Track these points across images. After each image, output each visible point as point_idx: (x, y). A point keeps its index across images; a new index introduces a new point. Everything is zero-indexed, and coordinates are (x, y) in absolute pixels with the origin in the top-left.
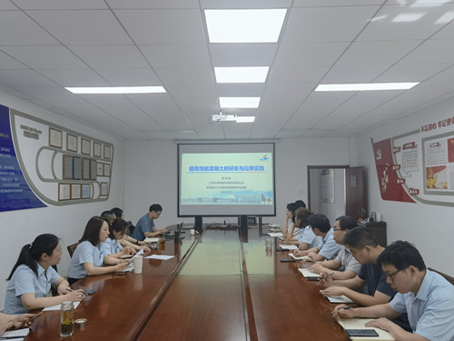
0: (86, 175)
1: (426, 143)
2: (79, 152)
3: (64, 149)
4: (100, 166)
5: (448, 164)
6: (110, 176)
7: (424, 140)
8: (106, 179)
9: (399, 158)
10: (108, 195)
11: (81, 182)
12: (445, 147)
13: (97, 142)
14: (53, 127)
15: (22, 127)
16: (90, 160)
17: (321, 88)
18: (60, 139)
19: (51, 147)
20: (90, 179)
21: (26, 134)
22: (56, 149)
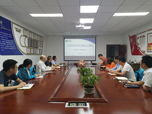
0: (35, 46)
2: (33, 38)
3: (28, 37)
4: (39, 43)
6: (42, 47)
7: (148, 34)
8: (41, 48)
9: (138, 41)
10: (42, 53)
11: (34, 48)
13: (38, 35)
14: (25, 29)
15: (15, 28)
16: (36, 41)
18: (27, 33)
19: (24, 36)
20: (36, 47)
21: (17, 31)
22: (26, 37)
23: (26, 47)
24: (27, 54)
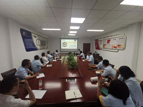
0: (44, 44)
1: (104, 40)
2: (43, 40)
3: (40, 39)
5: (107, 44)
6: (48, 44)
7: (103, 40)
9: (99, 42)
10: (48, 48)
11: (43, 46)
12: (107, 41)
13: (46, 38)
14: (38, 35)
15: (33, 35)
16: (45, 42)
17: (88, 30)
19: (38, 39)
21: (34, 37)
23: (39, 45)
24: (40, 49)
